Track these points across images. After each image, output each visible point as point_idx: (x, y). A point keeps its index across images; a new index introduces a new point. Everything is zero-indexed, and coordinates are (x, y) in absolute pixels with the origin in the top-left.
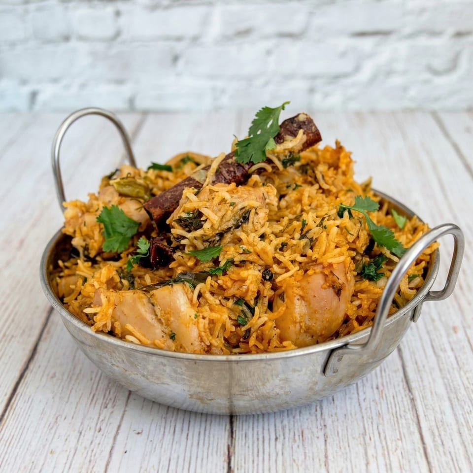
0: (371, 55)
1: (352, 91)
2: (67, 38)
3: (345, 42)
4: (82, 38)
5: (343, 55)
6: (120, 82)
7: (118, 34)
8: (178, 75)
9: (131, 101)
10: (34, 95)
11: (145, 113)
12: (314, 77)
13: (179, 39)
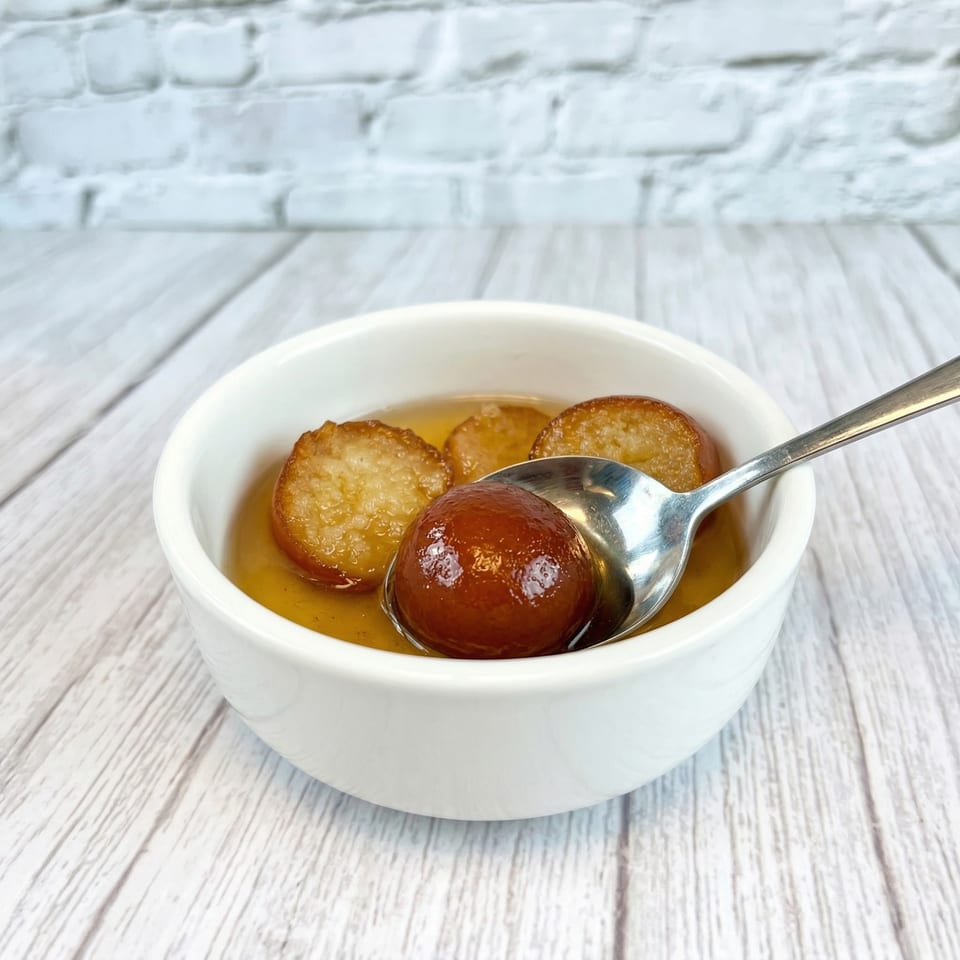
0: (773, 107)
1: (734, 181)
2: (153, 83)
3: (718, 79)
4: (180, 82)
5: (714, 105)
6: (256, 168)
7: (252, 71)
8: (373, 151)
9: (278, 206)
10: (88, 196)
11: (304, 230)
12: (652, 154)
13: (373, 79)
